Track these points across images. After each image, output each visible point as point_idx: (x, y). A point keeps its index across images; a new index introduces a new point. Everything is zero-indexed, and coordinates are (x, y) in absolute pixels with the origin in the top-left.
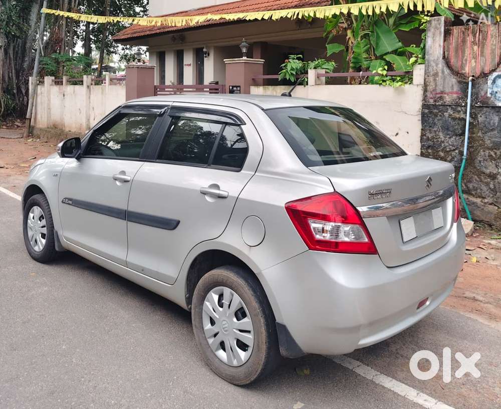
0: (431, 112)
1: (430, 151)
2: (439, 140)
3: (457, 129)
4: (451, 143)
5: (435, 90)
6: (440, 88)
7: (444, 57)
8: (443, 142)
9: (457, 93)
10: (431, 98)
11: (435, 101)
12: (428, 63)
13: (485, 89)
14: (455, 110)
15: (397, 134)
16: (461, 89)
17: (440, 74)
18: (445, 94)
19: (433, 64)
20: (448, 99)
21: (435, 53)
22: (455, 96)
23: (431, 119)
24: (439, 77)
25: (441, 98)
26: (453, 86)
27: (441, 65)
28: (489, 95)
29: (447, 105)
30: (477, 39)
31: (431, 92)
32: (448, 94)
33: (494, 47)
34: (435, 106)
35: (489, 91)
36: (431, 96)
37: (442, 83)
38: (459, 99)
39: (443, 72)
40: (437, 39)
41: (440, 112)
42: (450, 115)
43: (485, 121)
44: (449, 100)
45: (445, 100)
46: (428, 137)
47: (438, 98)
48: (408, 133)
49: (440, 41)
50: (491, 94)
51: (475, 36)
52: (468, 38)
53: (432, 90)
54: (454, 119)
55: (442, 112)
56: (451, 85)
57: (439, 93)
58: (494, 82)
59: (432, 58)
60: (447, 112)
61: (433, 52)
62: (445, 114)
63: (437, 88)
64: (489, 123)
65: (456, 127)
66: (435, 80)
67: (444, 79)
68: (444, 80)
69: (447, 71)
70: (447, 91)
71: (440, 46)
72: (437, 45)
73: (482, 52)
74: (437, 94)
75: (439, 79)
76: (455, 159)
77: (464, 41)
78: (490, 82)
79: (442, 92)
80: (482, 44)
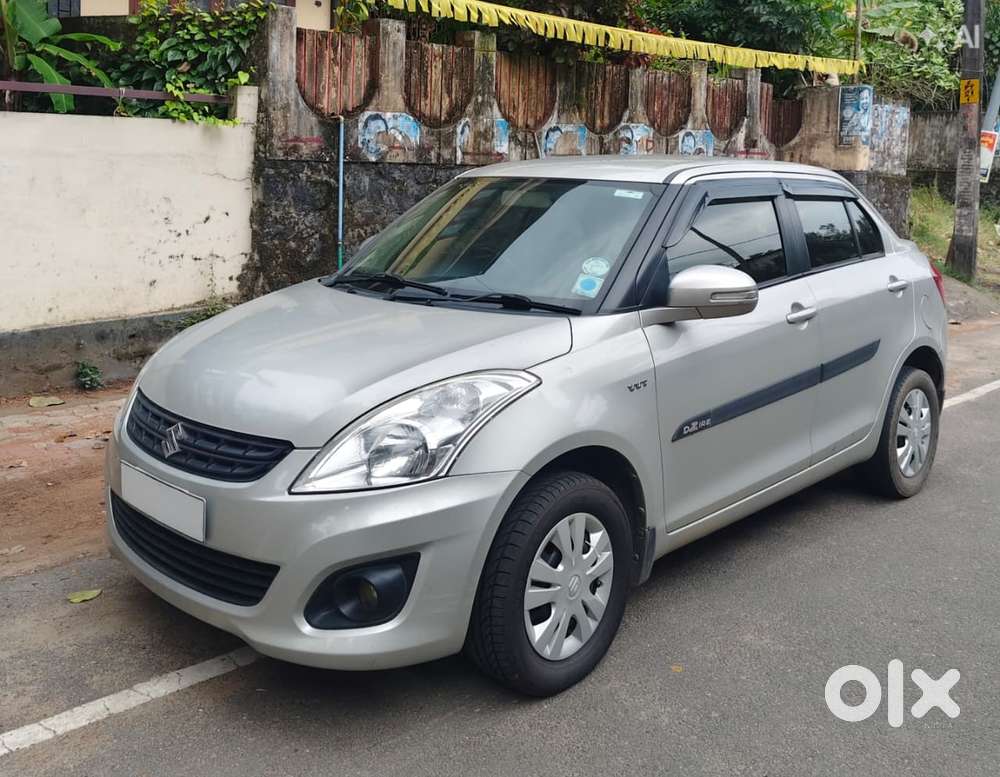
0: (279, 174)
1: (276, 242)
2: (292, 220)
3: (319, 199)
4: (308, 224)
5: (285, 134)
6: (292, 132)
7: (297, 81)
8: (297, 223)
9: (317, 141)
10: (280, 149)
11: (286, 154)
12: (274, 86)
13: (355, 136)
14: (314, 169)
15: (207, 219)
16: (324, 133)
17: (293, 107)
18: (301, 141)
19: (282, 89)
20: (305, 150)
21: (284, 69)
22: (315, 145)
23: (280, 186)
24: (292, 112)
25: (295, 149)
26: (312, 128)
27: (294, 92)
28: (360, 145)
29: (304, 161)
30: (339, 56)
31: (280, 138)
32: (305, 143)
33: (359, 72)
34: (285, 163)
35: (360, 140)
36: (280, 144)
37: (296, 122)
38: (322, 150)
39: (297, 104)
40: (288, 45)
41: (291, 172)
42: (309, 177)
43: (354, 184)
44: (307, 152)
45: (300, 152)
46: (276, 218)
47: (291, 148)
48: (227, 214)
49: (291, 49)
50: (362, 143)
51: (335, 50)
52: (327, 52)
53: (280, 134)
54: (315, 183)
55: (297, 172)
56: (309, 127)
57: (291, 141)
58: (366, 125)
59: (279, 79)
60: (302, 172)
61: (281, 67)
62: (301, 175)
63: (288, 131)
64: (359, 188)
65: (318, 197)
66: (285, 117)
67: (299, 115)
68: (299, 117)
69: (302, 104)
70: (304, 137)
71: (291, 58)
72: (287, 57)
73: (345, 78)
74: (288, 141)
75: (291, 115)
76: (315, 249)
77: (320, 55)
78: (361, 125)
79: (297, 139)
80: (344, 66)
